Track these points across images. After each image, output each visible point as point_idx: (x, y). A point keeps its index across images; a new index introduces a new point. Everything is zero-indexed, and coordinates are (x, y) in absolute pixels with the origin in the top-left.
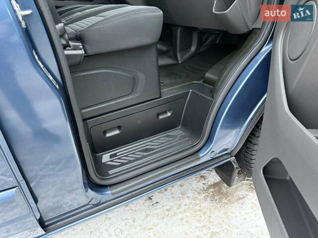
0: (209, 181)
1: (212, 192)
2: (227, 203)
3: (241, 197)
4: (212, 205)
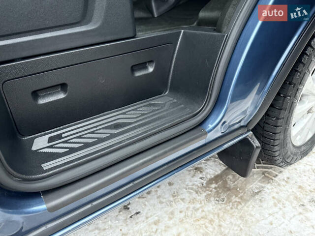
0: (207, 173)
1: (215, 188)
2: (239, 202)
3: (256, 191)
4: (219, 207)
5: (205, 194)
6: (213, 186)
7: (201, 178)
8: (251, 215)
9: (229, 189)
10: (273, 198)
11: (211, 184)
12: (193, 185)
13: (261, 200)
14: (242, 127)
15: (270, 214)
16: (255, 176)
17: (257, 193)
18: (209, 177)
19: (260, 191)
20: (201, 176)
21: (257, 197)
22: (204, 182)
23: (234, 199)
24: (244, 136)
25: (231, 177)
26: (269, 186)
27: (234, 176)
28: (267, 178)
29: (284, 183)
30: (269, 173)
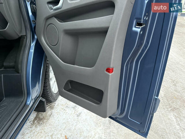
0: (31, 119)
1: (37, 122)
2: (47, 121)
3: (50, 114)
4: (41, 126)
5: (34, 126)
6: (36, 122)
7: (30, 122)
8: (52, 122)
9: (42, 119)
10: (56, 113)
11: (35, 121)
12: (28, 126)
13: (53, 116)
14: (38, 97)
15: (57, 118)
16: (48, 110)
17: (51, 115)
18: (32, 120)
19: (52, 113)
20: (29, 121)
21: (51, 116)
22: (32, 123)
23: (45, 121)
24: (39, 100)
25: (40, 115)
26: (53, 110)
27: (41, 114)
28: (52, 108)
29: (57, 106)
30: (52, 106)
